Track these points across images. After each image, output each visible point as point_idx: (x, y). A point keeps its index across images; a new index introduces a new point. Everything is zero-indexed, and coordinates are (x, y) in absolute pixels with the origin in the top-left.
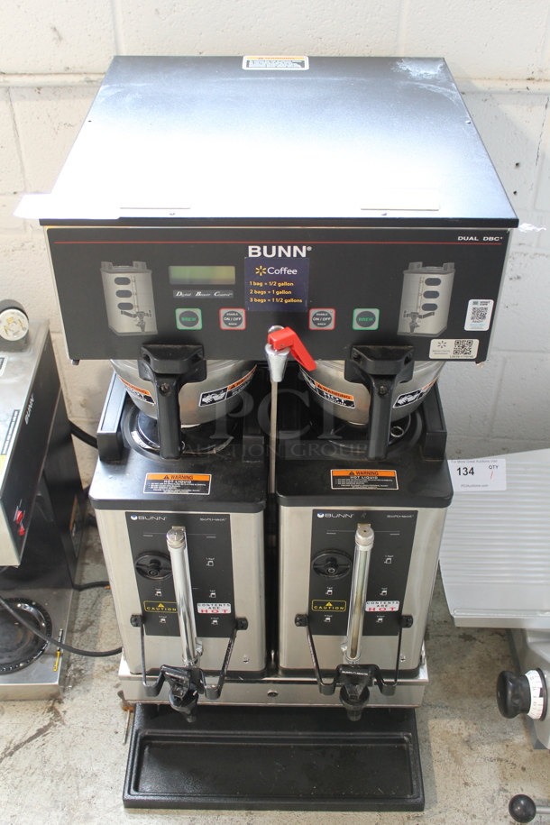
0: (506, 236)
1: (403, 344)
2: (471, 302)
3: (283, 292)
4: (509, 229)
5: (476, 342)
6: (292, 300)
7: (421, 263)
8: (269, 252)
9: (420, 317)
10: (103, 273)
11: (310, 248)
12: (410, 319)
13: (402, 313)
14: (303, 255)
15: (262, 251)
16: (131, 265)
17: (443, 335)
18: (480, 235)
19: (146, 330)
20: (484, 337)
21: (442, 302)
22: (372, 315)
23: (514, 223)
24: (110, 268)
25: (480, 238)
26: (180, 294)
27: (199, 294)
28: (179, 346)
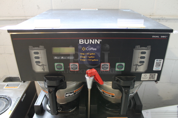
0: (169, 35)
1: (132, 76)
2: (156, 60)
3: (92, 57)
4: (170, 33)
5: (157, 74)
6: (95, 60)
7: (139, 46)
8: (87, 42)
9: (139, 66)
10: (30, 50)
11: (101, 40)
12: (135, 67)
13: (132, 65)
14: (99, 43)
15: (84, 41)
16: (39, 47)
17: (146, 72)
18: (160, 35)
19: (45, 71)
20: (159, 73)
21: (146, 60)
22: (122, 65)
23: (172, 31)
24: (32, 48)
25: (160, 36)
26: (56, 58)
27: (62, 58)
28: (57, 77)
